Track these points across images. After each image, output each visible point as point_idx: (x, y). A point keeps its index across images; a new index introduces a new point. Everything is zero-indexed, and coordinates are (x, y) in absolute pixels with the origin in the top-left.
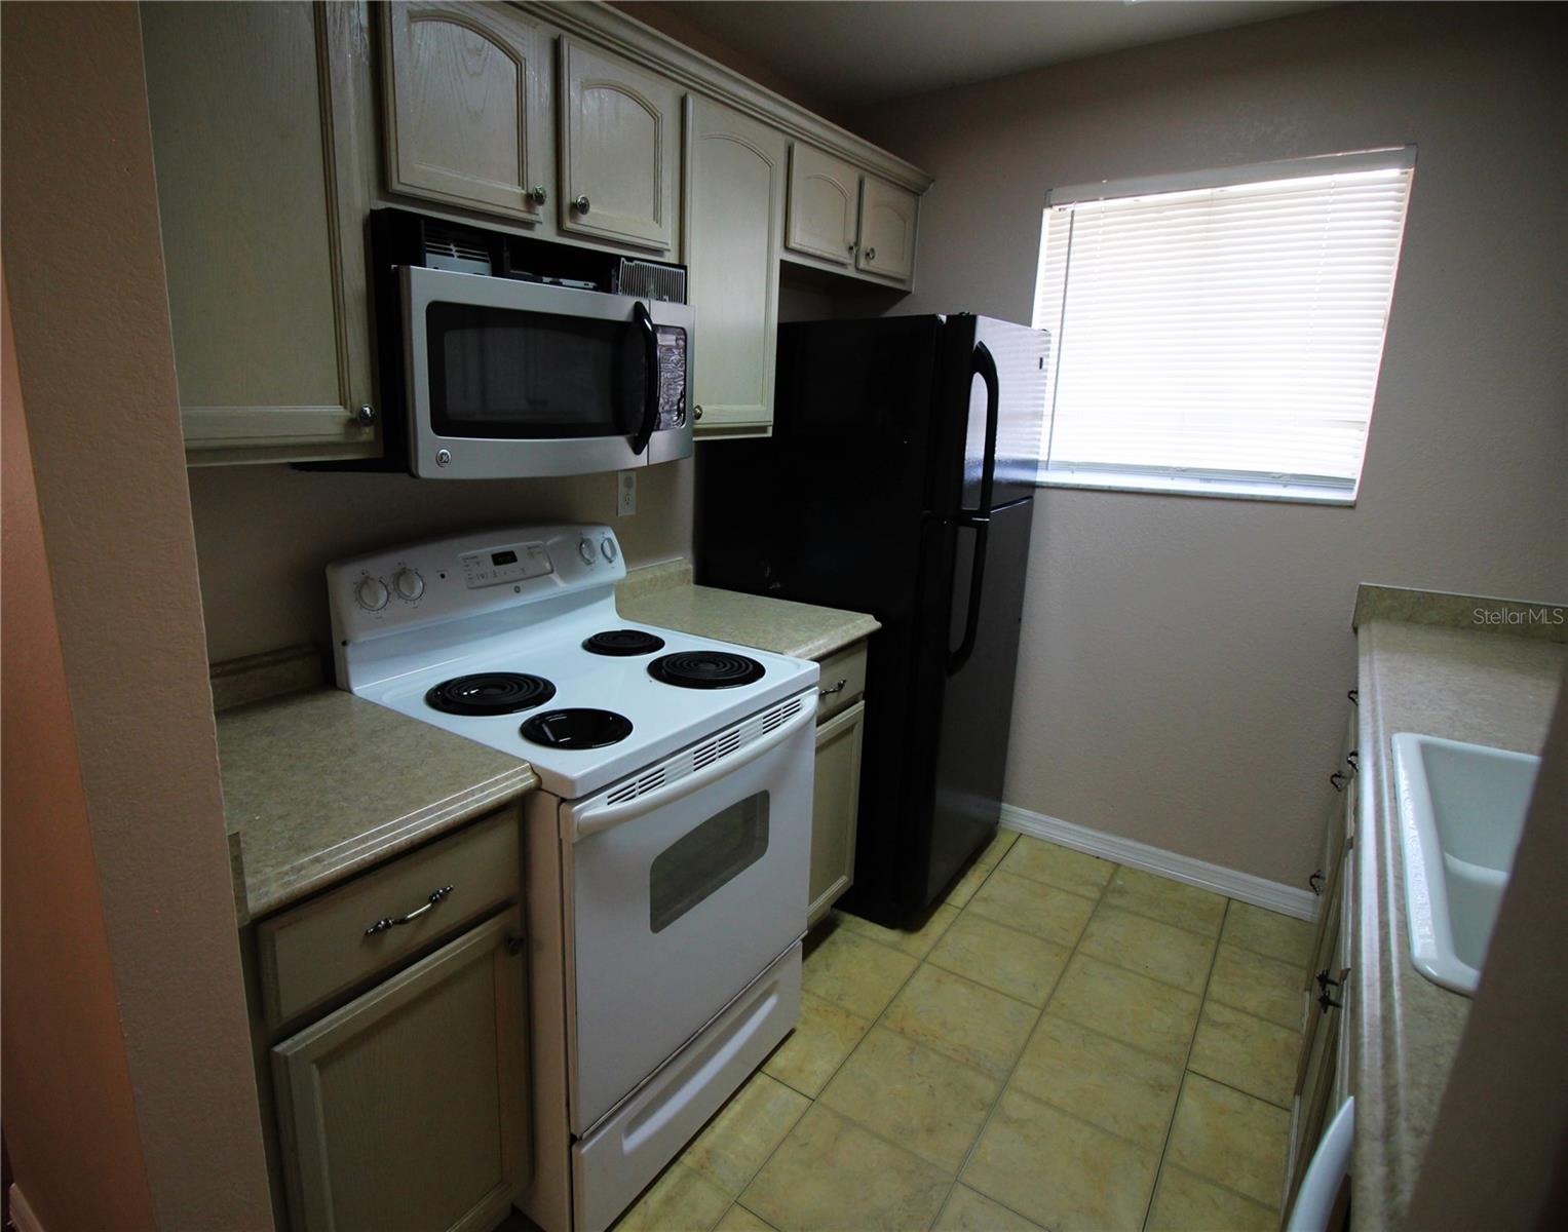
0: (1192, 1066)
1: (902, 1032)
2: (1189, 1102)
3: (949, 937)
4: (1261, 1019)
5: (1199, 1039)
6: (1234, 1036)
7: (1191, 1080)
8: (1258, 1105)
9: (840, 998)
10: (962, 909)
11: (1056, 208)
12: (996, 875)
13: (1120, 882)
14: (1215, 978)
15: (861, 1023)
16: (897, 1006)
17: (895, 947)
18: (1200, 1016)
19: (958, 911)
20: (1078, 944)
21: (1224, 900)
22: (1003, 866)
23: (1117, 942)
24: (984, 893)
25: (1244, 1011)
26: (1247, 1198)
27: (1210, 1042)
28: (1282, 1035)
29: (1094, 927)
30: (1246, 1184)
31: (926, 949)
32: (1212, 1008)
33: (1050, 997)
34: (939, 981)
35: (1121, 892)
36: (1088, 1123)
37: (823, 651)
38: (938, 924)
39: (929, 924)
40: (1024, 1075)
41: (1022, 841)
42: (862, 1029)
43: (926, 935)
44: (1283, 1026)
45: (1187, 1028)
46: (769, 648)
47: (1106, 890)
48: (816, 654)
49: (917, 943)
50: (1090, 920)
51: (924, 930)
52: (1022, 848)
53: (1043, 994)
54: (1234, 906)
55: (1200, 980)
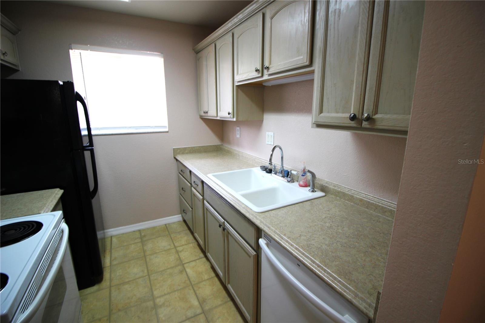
0: (183, 263)
1: (119, 310)
2: (188, 270)
3: (112, 275)
4: (187, 245)
5: (181, 257)
6: (185, 251)
7: (185, 265)
8: (197, 261)
9: (93, 318)
10: (110, 266)
11: (73, 50)
12: (113, 251)
13: (143, 234)
14: (174, 242)
15: (106, 318)
16: (113, 305)
17: (99, 290)
18: (177, 252)
19: (110, 267)
20: (144, 254)
21: (165, 226)
22: (113, 247)
23: (152, 248)
24: (112, 258)
25: (183, 245)
26: (208, 279)
27: (183, 255)
28: (191, 245)
29: (145, 248)
30: (206, 277)
31: (108, 284)
32: (178, 249)
33: (148, 271)
34: (119, 289)
35: (145, 236)
36: (175, 291)
37: (53, 206)
38: (107, 275)
39: (104, 277)
40: (156, 293)
41: (113, 238)
42: (107, 320)
43: (105, 280)
44: (190, 243)
45: (177, 256)
46: (31, 214)
47: (141, 238)
48: (51, 209)
49: (105, 283)
50: (143, 247)
51: (104, 279)
52: (114, 240)
53: (146, 271)
54: (167, 225)
55: (172, 245)
